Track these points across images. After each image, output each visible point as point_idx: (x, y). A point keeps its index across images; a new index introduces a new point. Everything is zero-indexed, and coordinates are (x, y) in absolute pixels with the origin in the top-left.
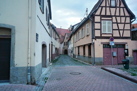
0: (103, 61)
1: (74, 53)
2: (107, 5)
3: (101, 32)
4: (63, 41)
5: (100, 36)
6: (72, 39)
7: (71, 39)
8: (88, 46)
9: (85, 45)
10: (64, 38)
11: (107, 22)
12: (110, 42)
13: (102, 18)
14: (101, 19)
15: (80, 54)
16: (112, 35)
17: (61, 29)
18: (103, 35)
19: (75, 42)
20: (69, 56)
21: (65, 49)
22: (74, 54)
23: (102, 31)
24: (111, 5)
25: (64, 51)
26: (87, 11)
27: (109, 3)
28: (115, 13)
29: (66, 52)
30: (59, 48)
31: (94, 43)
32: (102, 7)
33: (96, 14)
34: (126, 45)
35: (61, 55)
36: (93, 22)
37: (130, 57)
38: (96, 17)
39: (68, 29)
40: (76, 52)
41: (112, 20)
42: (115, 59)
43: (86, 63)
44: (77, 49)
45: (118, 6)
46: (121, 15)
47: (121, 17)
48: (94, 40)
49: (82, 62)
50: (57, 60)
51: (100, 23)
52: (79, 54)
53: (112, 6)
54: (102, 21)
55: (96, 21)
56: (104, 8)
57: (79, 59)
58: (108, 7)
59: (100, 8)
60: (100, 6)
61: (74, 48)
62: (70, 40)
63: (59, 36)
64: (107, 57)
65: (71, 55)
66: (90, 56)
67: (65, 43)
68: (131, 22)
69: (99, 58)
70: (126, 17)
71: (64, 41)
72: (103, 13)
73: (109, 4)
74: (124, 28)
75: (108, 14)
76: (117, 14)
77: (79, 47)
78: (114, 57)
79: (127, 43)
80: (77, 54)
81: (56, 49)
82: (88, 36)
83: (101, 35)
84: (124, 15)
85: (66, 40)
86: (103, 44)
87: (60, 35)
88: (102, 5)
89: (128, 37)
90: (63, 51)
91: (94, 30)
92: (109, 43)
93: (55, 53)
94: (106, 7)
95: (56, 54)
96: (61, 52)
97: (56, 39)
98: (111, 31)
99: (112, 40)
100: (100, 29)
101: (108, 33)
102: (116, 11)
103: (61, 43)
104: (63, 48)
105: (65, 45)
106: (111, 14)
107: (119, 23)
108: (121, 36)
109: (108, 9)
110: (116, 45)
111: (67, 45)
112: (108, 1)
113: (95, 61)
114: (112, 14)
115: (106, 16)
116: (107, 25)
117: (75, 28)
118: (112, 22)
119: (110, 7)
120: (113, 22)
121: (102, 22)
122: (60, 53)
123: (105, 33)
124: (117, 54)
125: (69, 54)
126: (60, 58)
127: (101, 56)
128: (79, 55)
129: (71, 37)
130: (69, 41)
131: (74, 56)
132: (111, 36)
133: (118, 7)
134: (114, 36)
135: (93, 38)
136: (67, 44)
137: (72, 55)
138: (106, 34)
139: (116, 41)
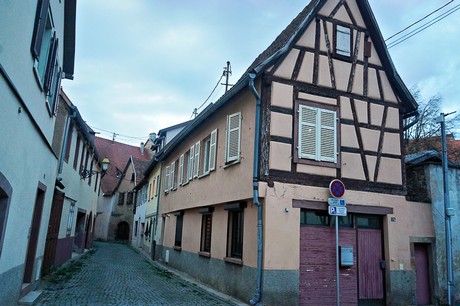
0: (297, 289)
1: (157, 238)
2: (323, 47)
3: (294, 151)
4: (116, 189)
5: (289, 169)
6: (153, 181)
7: (151, 182)
8: (227, 212)
9: (211, 208)
10: (123, 177)
11: (319, 114)
12: (330, 201)
13: (302, 95)
14: (296, 98)
15: (184, 247)
16: (339, 171)
17: (113, 142)
18: (301, 169)
19: (166, 194)
20: (131, 248)
21: (123, 218)
22: (154, 242)
23: (300, 147)
24: (335, 50)
25: (116, 227)
26: (227, 73)
27: (327, 41)
28: (350, 84)
29: (122, 231)
30: (94, 213)
31: (262, 199)
32: (303, 50)
33: (279, 73)
34: (389, 216)
35: (100, 240)
36: (265, 106)
37: (404, 272)
38: (276, 86)
39: (139, 146)
40: (165, 234)
41: (337, 107)
42: (348, 278)
43: (210, 290)
44: (172, 221)
45: (360, 56)
46: (369, 95)
47: (370, 100)
48: (262, 185)
49: (192, 281)
50: (76, 267)
51: (293, 112)
52: (178, 242)
53: (338, 52)
54: (301, 106)
55: (274, 102)
56: (309, 57)
57: (179, 268)
58: (324, 54)
59: (295, 53)
60: (293, 45)
61: (160, 219)
62: (144, 183)
63: (100, 165)
64: (317, 270)
65: (143, 247)
66: (238, 260)
67: (122, 195)
68: (403, 129)
69: (282, 274)
70: (387, 104)
71: (122, 189)
72: (306, 76)
73: (328, 45)
74: (380, 147)
75: (324, 80)
76: (358, 89)
77: (180, 215)
78: (343, 268)
79: (391, 211)
80: (171, 243)
81: (81, 215)
82: (230, 165)
83: (294, 165)
84: (379, 97)
85: (128, 186)
86: (302, 210)
87: (106, 160)
88: (302, 42)
89: (394, 185)
90: (111, 225)
91: (263, 140)
92: (327, 204)
93: (73, 235)
94: (316, 51)
95: (75, 238)
96: (103, 229)
97: (83, 174)
98: (336, 153)
99: (338, 192)
100: (292, 141)
101: (324, 159)
102: (352, 76)
103: (108, 196)
104: (113, 214)
105: (121, 203)
106: (334, 82)
107: (363, 125)
108: (372, 179)
109: (324, 60)
110: (353, 214)
111: (129, 203)
112: (326, 33)
113: (266, 288)
114: (337, 82)
115: (314, 88)
116: (319, 126)
117: (170, 137)
118: (339, 115)
119: (334, 55)
120: (343, 117)
121: (300, 111)
122: (98, 234)
123: (311, 157)
124: (356, 255)
125: (135, 240)
126: (93, 258)
127: (292, 263)
128: (180, 250)
129: (148, 174)
130: (139, 188)
131: (157, 251)
132: (333, 173)
133: (361, 63)
134: (344, 175)
135: (258, 178)
136: (131, 200)
137: (149, 245)
138: (313, 162)
139: (352, 197)
